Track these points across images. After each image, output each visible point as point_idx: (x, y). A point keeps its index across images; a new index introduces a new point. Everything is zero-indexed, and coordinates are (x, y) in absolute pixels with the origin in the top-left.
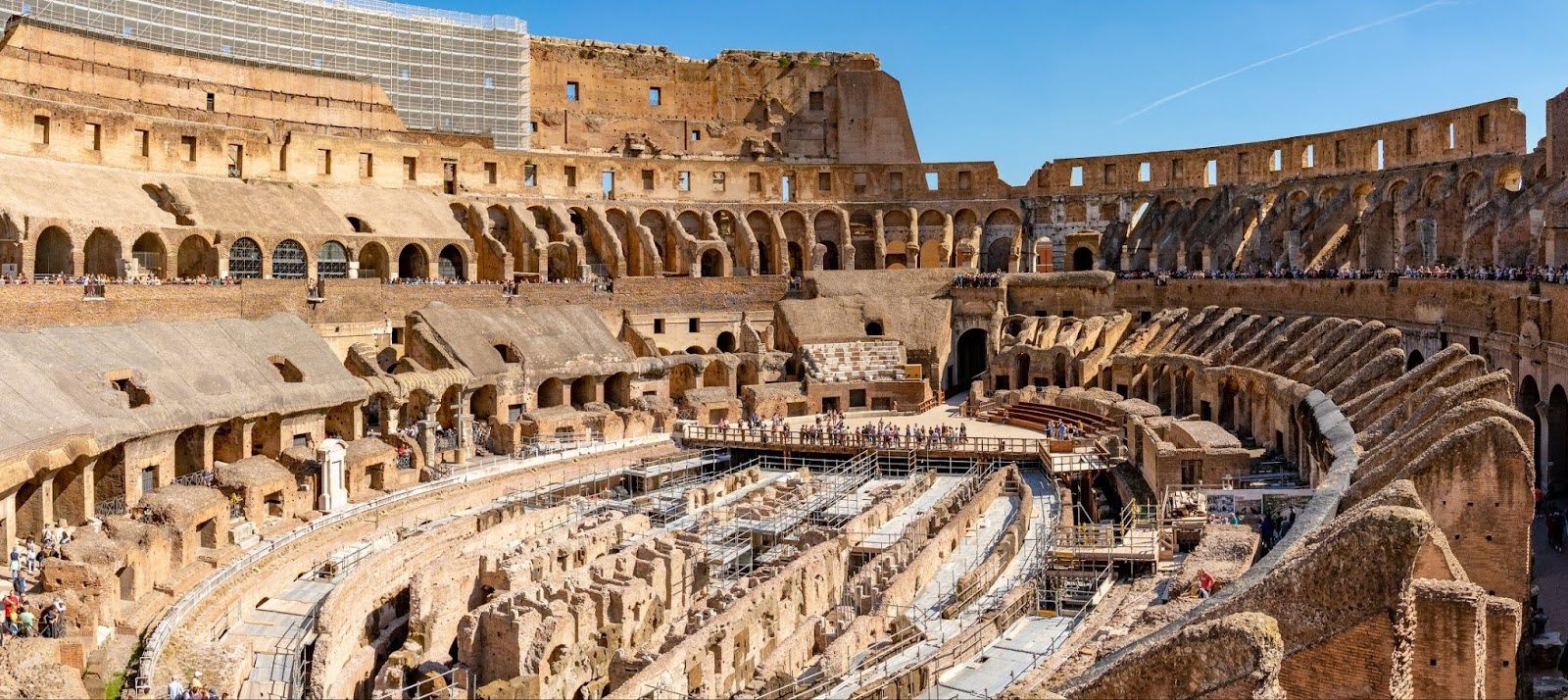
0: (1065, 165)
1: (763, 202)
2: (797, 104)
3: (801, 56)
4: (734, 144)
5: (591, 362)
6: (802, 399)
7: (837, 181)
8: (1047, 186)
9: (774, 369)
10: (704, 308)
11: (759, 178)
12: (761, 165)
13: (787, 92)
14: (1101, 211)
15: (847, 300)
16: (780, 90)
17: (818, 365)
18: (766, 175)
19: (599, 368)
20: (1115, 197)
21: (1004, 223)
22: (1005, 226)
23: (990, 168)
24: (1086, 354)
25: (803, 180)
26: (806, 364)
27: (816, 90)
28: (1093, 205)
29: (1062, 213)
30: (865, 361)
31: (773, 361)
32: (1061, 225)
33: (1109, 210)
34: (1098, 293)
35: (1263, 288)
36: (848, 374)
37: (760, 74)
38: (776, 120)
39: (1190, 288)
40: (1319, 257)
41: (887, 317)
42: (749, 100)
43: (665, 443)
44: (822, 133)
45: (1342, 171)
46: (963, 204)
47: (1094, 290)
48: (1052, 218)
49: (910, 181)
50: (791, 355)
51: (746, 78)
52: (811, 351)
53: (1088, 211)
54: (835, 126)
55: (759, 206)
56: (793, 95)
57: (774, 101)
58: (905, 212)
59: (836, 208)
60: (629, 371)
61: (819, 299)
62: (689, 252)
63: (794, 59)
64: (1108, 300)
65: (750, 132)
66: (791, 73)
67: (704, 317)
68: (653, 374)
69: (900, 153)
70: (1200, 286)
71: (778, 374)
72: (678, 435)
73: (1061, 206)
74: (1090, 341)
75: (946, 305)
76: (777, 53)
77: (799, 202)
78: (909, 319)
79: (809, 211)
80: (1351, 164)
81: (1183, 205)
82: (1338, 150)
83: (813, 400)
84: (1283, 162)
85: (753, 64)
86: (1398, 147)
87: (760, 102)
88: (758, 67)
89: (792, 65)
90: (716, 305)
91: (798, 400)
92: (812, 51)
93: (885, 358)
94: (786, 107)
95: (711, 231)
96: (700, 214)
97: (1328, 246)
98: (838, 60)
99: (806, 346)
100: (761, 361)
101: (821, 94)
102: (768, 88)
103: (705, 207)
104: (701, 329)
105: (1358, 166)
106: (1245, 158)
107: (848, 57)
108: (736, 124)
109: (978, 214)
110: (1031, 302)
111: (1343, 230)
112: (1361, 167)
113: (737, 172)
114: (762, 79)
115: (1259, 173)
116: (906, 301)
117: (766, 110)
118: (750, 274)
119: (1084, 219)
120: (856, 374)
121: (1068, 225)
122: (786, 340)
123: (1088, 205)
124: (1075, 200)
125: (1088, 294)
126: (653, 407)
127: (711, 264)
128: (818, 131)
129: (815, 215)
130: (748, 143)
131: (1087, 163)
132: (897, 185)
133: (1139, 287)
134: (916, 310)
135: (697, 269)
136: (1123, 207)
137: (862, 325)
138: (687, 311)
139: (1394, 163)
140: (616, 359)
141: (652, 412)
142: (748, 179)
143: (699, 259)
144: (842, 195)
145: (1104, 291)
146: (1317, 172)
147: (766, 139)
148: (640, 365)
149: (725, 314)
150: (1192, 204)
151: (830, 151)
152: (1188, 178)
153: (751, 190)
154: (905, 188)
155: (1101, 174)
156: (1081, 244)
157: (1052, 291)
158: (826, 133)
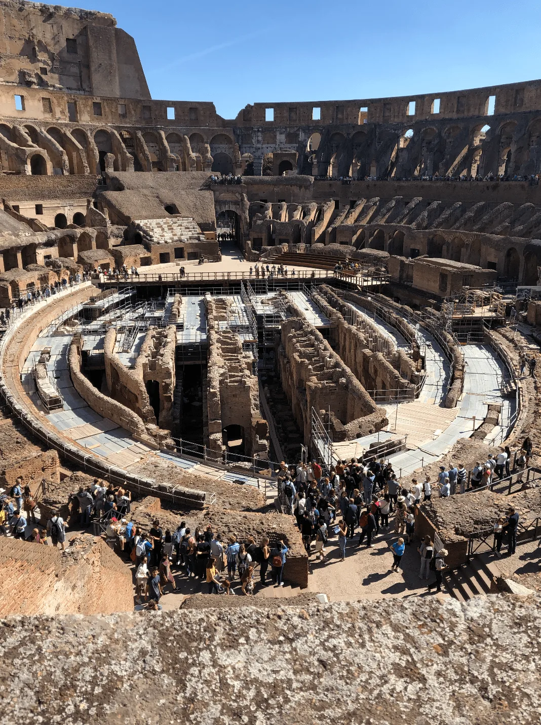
0: (262, 107)
1: (55, 121)
2: (57, 47)
3: (57, 8)
4: (11, 74)
5: (13, 237)
6: (147, 255)
7: (106, 109)
8: (250, 120)
9: (117, 237)
10: (43, 197)
11: (50, 102)
12: (51, 93)
13: (49, 36)
14: (286, 138)
15: (146, 192)
16: (44, 32)
17: (151, 233)
18: (55, 101)
19: (19, 241)
20: (296, 129)
21: (221, 143)
22: (221, 146)
23: (210, 107)
24: (313, 224)
25: (82, 106)
26: (142, 233)
27: (71, 37)
28: (281, 133)
29: (260, 138)
30: (178, 231)
31: (116, 232)
32: (259, 146)
33: (292, 138)
34: (303, 189)
35: (423, 187)
36: (171, 239)
37: (26, 18)
38: (42, 56)
39: (368, 186)
40: (451, 169)
41: (177, 203)
42: (20, 39)
43: (90, 287)
44: (78, 71)
45: (461, 116)
46: (195, 130)
47: (300, 187)
48: (253, 141)
49: (157, 112)
50: (126, 227)
51: (15, 22)
52: (141, 225)
53: (278, 137)
54: (88, 67)
55: (54, 124)
56: (54, 39)
57: (40, 42)
58: (156, 133)
59: (109, 130)
60: (37, 242)
61: (127, 191)
62: (18, 156)
63: (52, 10)
64: (309, 194)
65: (24, 64)
66: (51, 21)
67: (45, 204)
68: (49, 244)
69: (137, 91)
70: (375, 185)
71: (120, 240)
72: (96, 281)
73: (259, 134)
74: (312, 216)
75: (209, 195)
76: (38, 4)
77: (80, 123)
78: (191, 204)
79: (91, 129)
80: (469, 110)
81: (345, 135)
82: (458, 102)
83: (154, 255)
84: (416, 110)
85: (21, 10)
86: (507, 101)
87: (29, 42)
88: (24, 13)
89: (51, 16)
90: (52, 195)
91: (146, 255)
92: (65, 6)
93: (188, 228)
94: (49, 48)
95: (27, 141)
96: (11, 127)
97: (456, 162)
98: (86, 16)
99: (137, 222)
100: (109, 232)
101: (74, 40)
102: (34, 31)
103: (13, 121)
104: (44, 212)
105: (473, 112)
106: (388, 106)
107: (94, 14)
108: (11, 57)
109: (205, 137)
110: (257, 194)
111: (465, 151)
112: (476, 113)
113: (33, 97)
114: (29, 22)
115: (398, 117)
116: (183, 192)
117: (34, 49)
118: (63, 174)
119: (275, 143)
120: (176, 238)
121: (264, 146)
122: (120, 218)
123: (278, 134)
124: (269, 129)
125: (296, 189)
126: (67, 265)
127: (38, 165)
128: (75, 70)
129: (94, 133)
130: (22, 74)
131: (277, 107)
132: (147, 115)
133: (330, 185)
134: (191, 198)
135: (28, 168)
136: (302, 136)
137: (163, 208)
138: (32, 200)
139: (503, 110)
140: (27, 234)
141: (68, 268)
142: (41, 104)
143: (29, 162)
144: (110, 117)
145: (307, 188)
146: (442, 116)
147: (36, 71)
148: (40, 238)
149: (58, 201)
150: (352, 135)
151: (85, 86)
152: (347, 119)
153: (45, 111)
154: (153, 117)
155: (286, 114)
156: (285, 159)
157: (271, 188)
158: (81, 72)
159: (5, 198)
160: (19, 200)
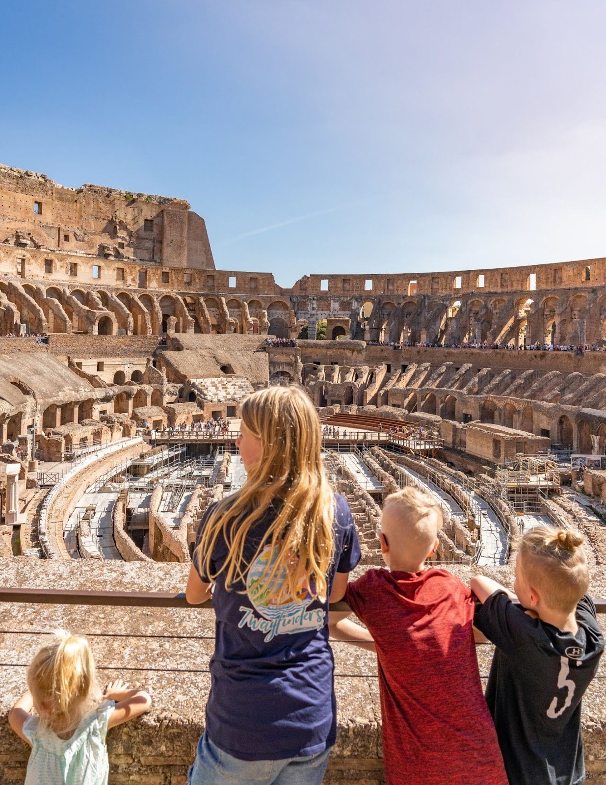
0: (317, 278)
1: (125, 287)
2: (136, 226)
3: (139, 195)
4: (92, 247)
5: (73, 393)
6: (200, 412)
7: (173, 277)
8: (306, 289)
9: (172, 394)
10: (106, 355)
11: (123, 271)
12: (126, 263)
13: (129, 217)
14: (340, 306)
15: (204, 352)
16: (125, 214)
17: (205, 392)
18: (128, 270)
19: (78, 396)
20: (349, 298)
21: (278, 309)
22: (278, 311)
23: (269, 277)
24: (365, 386)
25: (152, 275)
26: (196, 391)
27: (149, 218)
28: (335, 302)
29: (315, 306)
30: (231, 390)
31: (171, 389)
32: (314, 312)
33: (345, 306)
34: (355, 353)
35: (472, 354)
36: (224, 397)
37: (112, 203)
38: (122, 234)
39: (419, 352)
40: (499, 337)
41: (233, 363)
42: (104, 219)
43: (141, 443)
44: (152, 246)
45: (505, 290)
46: (254, 297)
47: (353, 351)
48: (309, 308)
49: (220, 281)
50: (181, 385)
51: (102, 205)
52: (197, 383)
53: (332, 305)
54: (161, 242)
55: (124, 290)
56: (134, 219)
57: (121, 222)
58: (217, 299)
59: (174, 295)
60: (94, 398)
61: (185, 351)
62: (88, 318)
63: (135, 197)
64: (362, 357)
65: (106, 240)
66: (133, 206)
67: (107, 361)
68: (106, 399)
69: (203, 263)
70: (426, 351)
71: (174, 397)
72: (148, 437)
73: (314, 302)
74: (364, 379)
75: (264, 356)
76: (123, 192)
77: (148, 289)
78: (246, 365)
79: (157, 295)
80: (512, 285)
81: (396, 305)
82: (502, 278)
83: (206, 413)
84: (463, 284)
85: (108, 196)
86: (547, 278)
87: (111, 222)
88: (111, 199)
89: (134, 201)
90: (114, 354)
91: (199, 413)
92: (147, 193)
93: (242, 387)
94: (128, 227)
95: (98, 304)
96: (86, 292)
97: (503, 332)
98: (163, 201)
99: (193, 380)
100: (165, 389)
101: (151, 221)
102: (117, 213)
103: (89, 288)
104: (105, 369)
105: (516, 287)
106: (436, 280)
107: (171, 200)
108: (94, 234)
109: (263, 304)
110: (310, 357)
111: (511, 322)
112: (519, 288)
113: (108, 267)
114: (114, 206)
115: (446, 289)
116: (239, 354)
117: (115, 227)
118: (127, 334)
119: (329, 310)
120: (229, 397)
121: (319, 312)
122: (177, 377)
123: (332, 302)
124: (323, 298)
125: (348, 353)
126: (121, 420)
127: (105, 326)
128: (149, 245)
129: (160, 298)
130: (102, 248)
131: (332, 278)
132: (210, 282)
133: (382, 350)
134: (247, 359)
135: (96, 329)
136: (355, 305)
137: (219, 367)
138: (95, 357)
139: (544, 287)
140: (87, 390)
141: (121, 423)
142: (115, 272)
143: (97, 323)
144: (176, 285)
145: (359, 352)
146: (487, 290)
147: (114, 246)
148: (99, 393)
149: (120, 359)
150: (402, 305)
151: (156, 258)
152: (397, 290)
153: (118, 279)
154: (216, 284)
155: (340, 285)
156: (338, 324)
157: (325, 351)
158: (154, 246)
159: (70, 355)
160: (83, 358)
